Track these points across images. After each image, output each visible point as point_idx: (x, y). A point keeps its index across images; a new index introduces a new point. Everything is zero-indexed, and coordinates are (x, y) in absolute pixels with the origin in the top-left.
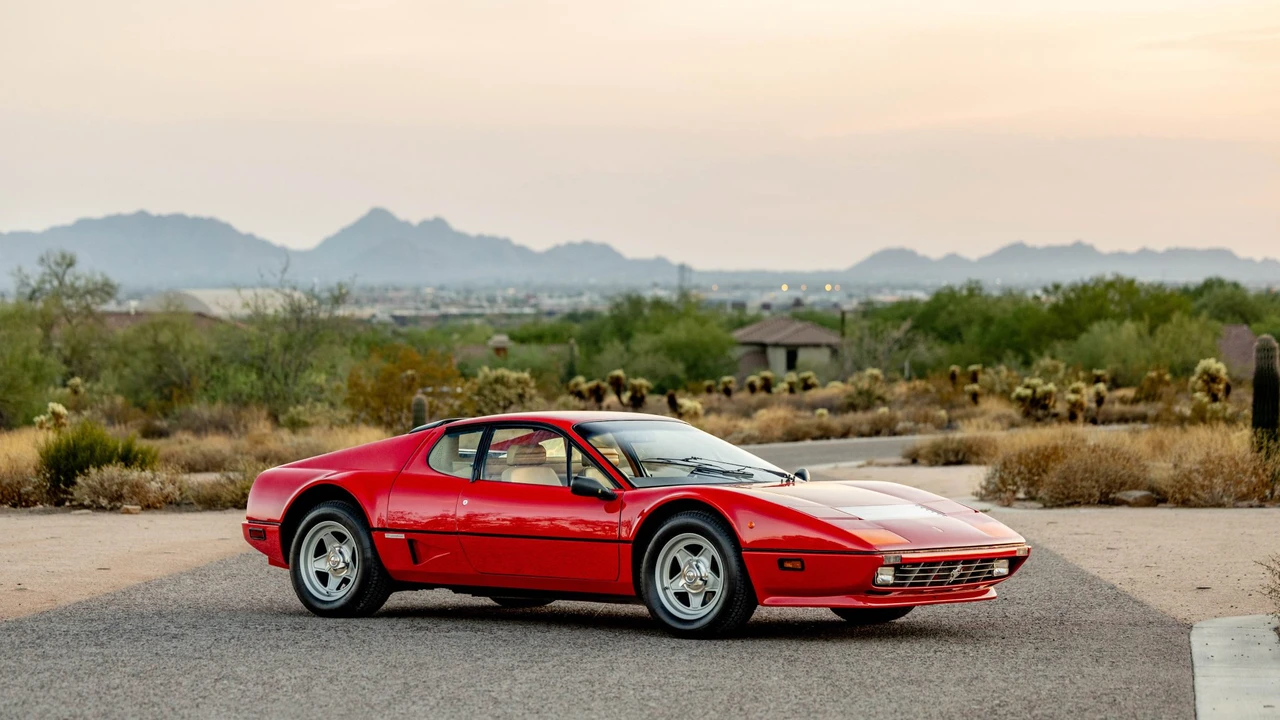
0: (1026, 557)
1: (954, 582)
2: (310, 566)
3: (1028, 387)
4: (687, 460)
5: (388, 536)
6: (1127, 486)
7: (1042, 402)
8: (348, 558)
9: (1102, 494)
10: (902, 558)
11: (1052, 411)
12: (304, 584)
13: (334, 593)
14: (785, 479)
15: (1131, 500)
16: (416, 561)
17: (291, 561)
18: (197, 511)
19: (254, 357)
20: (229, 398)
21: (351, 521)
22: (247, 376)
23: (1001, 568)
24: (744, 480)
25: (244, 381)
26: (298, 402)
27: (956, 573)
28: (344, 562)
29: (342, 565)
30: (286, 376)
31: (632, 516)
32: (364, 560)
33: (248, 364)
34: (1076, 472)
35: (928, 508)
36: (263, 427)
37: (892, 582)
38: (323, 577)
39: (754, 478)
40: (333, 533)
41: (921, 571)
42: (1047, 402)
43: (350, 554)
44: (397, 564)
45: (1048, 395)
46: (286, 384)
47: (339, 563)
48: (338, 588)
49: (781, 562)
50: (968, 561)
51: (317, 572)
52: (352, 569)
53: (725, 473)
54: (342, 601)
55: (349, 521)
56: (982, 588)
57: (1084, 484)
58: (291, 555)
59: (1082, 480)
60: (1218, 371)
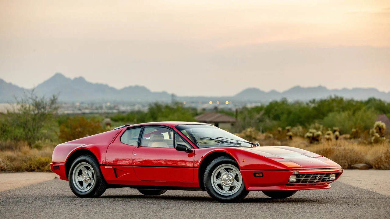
0: (342, 173)
1: (317, 182)
2: (76, 179)
3: (311, 133)
4: (217, 138)
5: (106, 167)
6: (358, 162)
7: (316, 138)
8: (91, 176)
9: (349, 165)
10: (299, 172)
11: (320, 142)
12: (74, 186)
13: (85, 189)
14: (253, 145)
15: (359, 167)
16: (116, 177)
17: (69, 178)
18: (13, 172)
19: (21, 123)
20: (13, 138)
21: (92, 162)
22: (19, 130)
23: (333, 177)
24: (238, 146)
25: (19, 132)
26: (38, 140)
27: (317, 178)
28: (89, 177)
29: (88, 178)
30: (34, 130)
31: (198, 158)
32: (97, 177)
33: (19, 126)
34: (339, 157)
35: (306, 155)
36: (26, 148)
37: (295, 181)
38: (81, 183)
39: (241, 145)
40: (85, 167)
41: (305, 177)
42: (318, 138)
43: (91, 174)
44: (109, 178)
45: (318, 136)
46: (34, 133)
47: (87, 178)
48: (87, 187)
49: (255, 174)
50: (322, 174)
51: (79, 181)
52: (92, 180)
53: (231, 143)
54: (89, 192)
55: (91, 162)
56: (326, 184)
57: (342, 161)
58: (69, 175)
59: (341, 160)
60: (382, 126)
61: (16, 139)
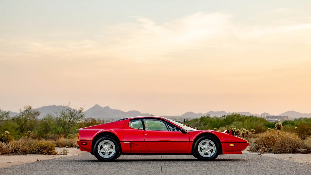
6: (300, 147)
7: (237, 133)
9: (293, 150)
11: (239, 135)
15: (302, 151)
19: (62, 124)
20: (56, 133)
25: (60, 129)
30: (69, 128)
34: (285, 143)
42: (238, 133)
45: (238, 132)
57: (288, 146)
60: (281, 125)
61: (58, 133)
